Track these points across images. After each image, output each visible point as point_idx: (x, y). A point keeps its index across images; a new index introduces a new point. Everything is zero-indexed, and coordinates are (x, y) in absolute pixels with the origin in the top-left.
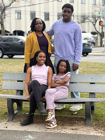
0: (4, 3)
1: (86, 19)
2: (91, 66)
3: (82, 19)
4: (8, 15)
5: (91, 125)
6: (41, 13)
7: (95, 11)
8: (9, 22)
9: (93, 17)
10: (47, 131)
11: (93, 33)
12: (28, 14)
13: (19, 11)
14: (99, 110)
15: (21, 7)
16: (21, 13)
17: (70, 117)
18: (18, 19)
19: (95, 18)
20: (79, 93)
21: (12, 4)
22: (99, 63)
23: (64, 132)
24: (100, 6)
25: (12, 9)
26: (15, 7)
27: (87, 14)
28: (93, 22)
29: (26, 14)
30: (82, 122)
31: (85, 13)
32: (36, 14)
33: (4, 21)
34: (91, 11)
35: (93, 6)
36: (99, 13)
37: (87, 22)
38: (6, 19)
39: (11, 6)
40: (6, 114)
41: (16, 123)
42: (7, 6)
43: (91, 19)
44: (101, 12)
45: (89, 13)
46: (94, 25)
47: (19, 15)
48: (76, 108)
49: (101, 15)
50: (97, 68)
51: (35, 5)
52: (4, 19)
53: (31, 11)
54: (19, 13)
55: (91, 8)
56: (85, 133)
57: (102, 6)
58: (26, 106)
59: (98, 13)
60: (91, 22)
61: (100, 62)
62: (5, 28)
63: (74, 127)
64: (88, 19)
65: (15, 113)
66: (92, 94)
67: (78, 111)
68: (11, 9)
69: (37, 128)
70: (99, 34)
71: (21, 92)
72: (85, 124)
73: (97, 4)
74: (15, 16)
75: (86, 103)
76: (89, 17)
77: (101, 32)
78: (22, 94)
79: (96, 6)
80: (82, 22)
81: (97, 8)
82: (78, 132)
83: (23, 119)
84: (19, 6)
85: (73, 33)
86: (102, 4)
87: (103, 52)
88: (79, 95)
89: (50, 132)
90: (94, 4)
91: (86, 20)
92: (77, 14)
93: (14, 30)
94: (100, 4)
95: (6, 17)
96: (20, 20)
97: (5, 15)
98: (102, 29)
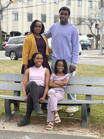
0: (2, 4)
1: (83, 21)
2: (87, 69)
3: (78, 22)
4: (5, 16)
5: (87, 127)
6: (38, 15)
7: (92, 14)
8: (6, 23)
9: (89, 20)
10: (44, 132)
11: (89, 36)
12: (25, 16)
13: (17, 13)
14: (95, 112)
15: (18, 8)
16: (18, 14)
17: (66, 119)
18: (15, 20)
19: (91, 21)
20: (76, 95)
21: (10, 5)
22: (94, 65)
23: (60, 134)
24: (97, 9)
25: (10, 10)
26: (12, 8)
27: (83, 17)
28: (89, 24)
29: (23, 15)
30: (78, 123)
31: (81, 16)
32: (33, 16)
33: (1, 22)
34: (87, 14)
35: (89, 9)
36: (96, 16)
37: (83, 24)
38: (3, 20)
39: (9, 8)
40: (3, 114)
41: (12, 124)
42: (5, 7)
43: (87, 21)
44: (97, 15)
45: (85, 16)
46: (90, 28)
47: (16, 16)
48: (72, 110)
49: (97, 18)
50: (93, 70)
51: (32, 6)
52: (1, 20)
53: (28, 13)
54: (16, 14)
55: (87, 11)
56: (81, 135)
57: (98, 9)
58: (23, 107)
59: (94, 16)
60: (87, 24)
61: (96, 64)
62: (3, 29)
63: (70, 129)
64: (85, 22)
65: (12, 113)
66: (88, 96)
67: (75, 113)
68: (8, 10)
69: (33, 129)
70: (94, 37)
71: (18, 93)
72: (81, 126)
73: (93, 7)
74: (13, 18)
75: (83, 105)
76: (85, 19)
77: (96, 34)
78: (19, 95)
79: (93, 9)
80: (78, 25)
81: (93, 11)
82: (74, 134)
83: (20, 120)
84: (16, 8)
85: (70, 35)
86: (98, 7)
87: (98, 55)
88: (76, 97)
89: (47, 133)
90: (90, 7)
91: (83, 23)
92: (73, 17)
93: (11, 31)
94: (96, 7)
95: (3, 18)
96: (17, 21)
97: (2, 16)
98: (98, 32)
